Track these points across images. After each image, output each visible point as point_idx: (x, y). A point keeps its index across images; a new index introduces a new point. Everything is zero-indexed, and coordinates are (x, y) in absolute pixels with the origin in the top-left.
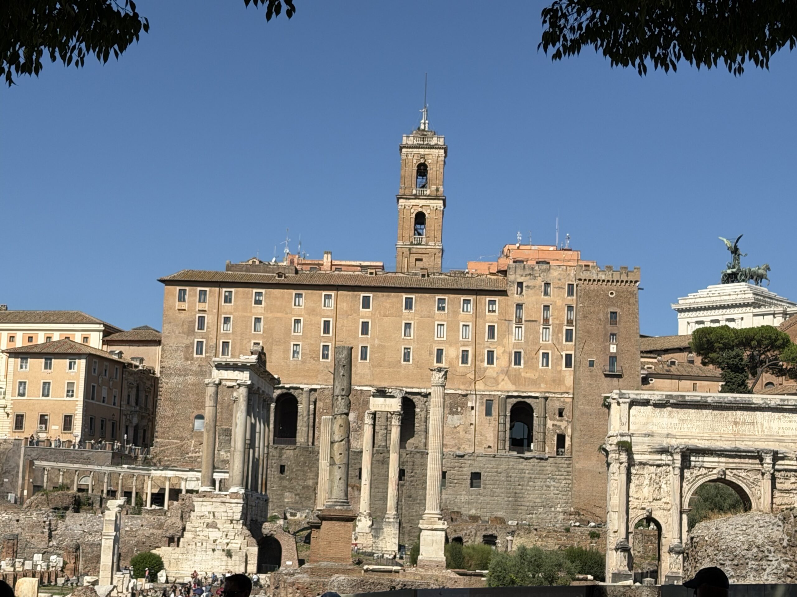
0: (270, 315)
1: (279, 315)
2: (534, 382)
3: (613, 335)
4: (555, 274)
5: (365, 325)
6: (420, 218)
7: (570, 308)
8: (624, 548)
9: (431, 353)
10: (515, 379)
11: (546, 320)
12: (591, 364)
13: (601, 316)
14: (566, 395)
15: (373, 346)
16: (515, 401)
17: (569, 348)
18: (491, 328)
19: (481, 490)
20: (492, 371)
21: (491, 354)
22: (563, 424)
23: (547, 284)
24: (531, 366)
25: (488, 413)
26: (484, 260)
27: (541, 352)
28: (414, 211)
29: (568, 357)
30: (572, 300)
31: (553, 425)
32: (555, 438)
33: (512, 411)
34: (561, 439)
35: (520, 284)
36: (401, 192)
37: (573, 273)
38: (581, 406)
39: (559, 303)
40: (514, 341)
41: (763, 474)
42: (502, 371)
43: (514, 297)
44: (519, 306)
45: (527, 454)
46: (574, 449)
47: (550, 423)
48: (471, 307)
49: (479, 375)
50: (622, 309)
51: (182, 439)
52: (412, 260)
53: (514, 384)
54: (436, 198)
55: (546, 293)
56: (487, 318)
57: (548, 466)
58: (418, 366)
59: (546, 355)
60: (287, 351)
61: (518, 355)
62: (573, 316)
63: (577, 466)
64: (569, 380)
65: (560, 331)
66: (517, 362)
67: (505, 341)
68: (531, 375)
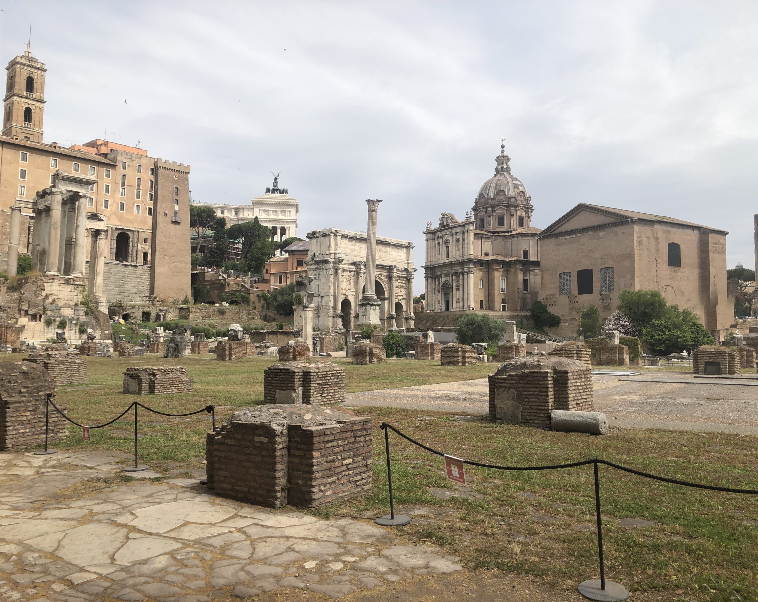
2: (132, 222)
3: (177, 200)
4: (143, 161)
6: (28, 111)
7: (152, 182)
10: (120, 218)
11: (139, 187)
12: (166, 214)
13: (170, 188)
14: (149, 231)
16: (119, 231)
17: (150, 204)
18: (107, 186)
20: (107, 212)
21: (107, 201)
22: (147, 247)
23: (139, 167)
24: (129, 212)
27: (135, 204)
28: (24, 106)
29: (150, 209)
30: (153, 177)
31: (142, 247)
32: (143, 255)
33: (118, 237)
34: (146, 255)
35: (124, 163)
37: (153, 162)
38: (160, 237)
39: (146, 178)
40: (120, 196)
41: (391, 278)
42: (113, 213)
43: (121, 170)
44: (124, 176)
45: (126, 263)
47: (140, 246)
48: (95, 172)
50: (181, 186)
52: (23, 137)
53: (120, 221)
55: (140, 171)
56: (105, 180)
57: (139, 270)
59: (138, 207)
61: (122, 204)
62: (153, 187)
63: (158, 271)
64: (151, 222)
65: (146, 194)
66: (122, 209)
67: (115, 195)
68: (130, 217)
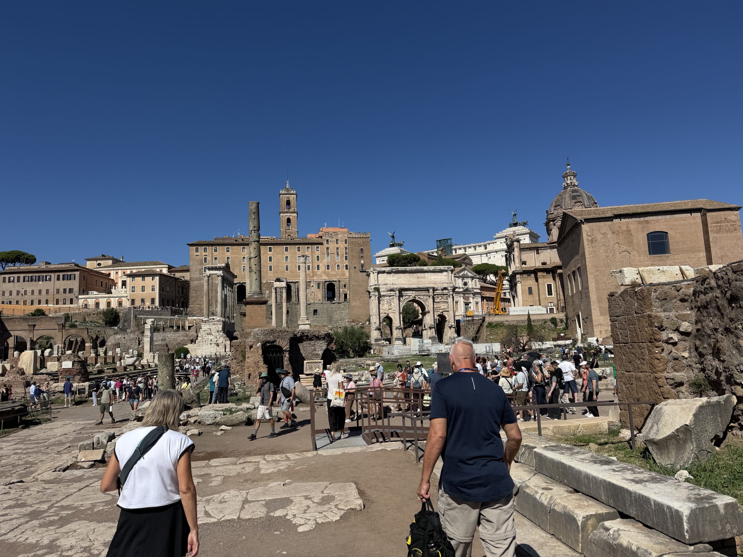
0: (233, 256)
1: (236, 256)
2: (335, 276)
3: (362, 257)
4: (340, 236)
5: (270, 258)
6: (289, 220)
7: (346, 248)
8: (379, 329)
9: (296, 267)
10: (328, 275)
11: (338, 253)
12: (355, 268)
13: (357, 250)
14: (346, 280)
15: (274, 266)
16: (328, 283)
17: (346, 263)
18: (318, 257)
19: (318, 316)
20: (319, 272)
21: (318, 266)
22: (346, 290)
23: (337, 240)
24: (333, 270)
25: (319, 288)
26: (313, 233)
27: (336, 264)
28: (286, 217)
29: (346, 266)
30: (346, 245)
31: (343, 291)
32: (344, 295)
33: (327, 286)
34: (346, 295)
35: (327, 240)
36: (281, 211)
37: (346, 235)
38: (352, 283)
39: (342, 246)
40: (326, 261)
41: (429, 296)
42: (323, 272)
43: (326, 245)
44: (328, 248)
45: (334, 302)
46: (351, 298)
47: (341, 290)
48: (310, 249)
49: (314, 274)
50: (365, 247)
51: (200, 305)
52: (287, 236)
53: (327, 276)
54: (294, 213)
55: (337, 243)
56: (316, 253)
57: (342, 305)
58: (291, 272)
59: (338, 266)
60: (240, 269)
61: (328, 266)
62: (347, 251)
63: (352, 305)
64: (347, 274)
65: (343, 257)
66: (328, 269)
67: (323, 261)
68: (333, 273)
